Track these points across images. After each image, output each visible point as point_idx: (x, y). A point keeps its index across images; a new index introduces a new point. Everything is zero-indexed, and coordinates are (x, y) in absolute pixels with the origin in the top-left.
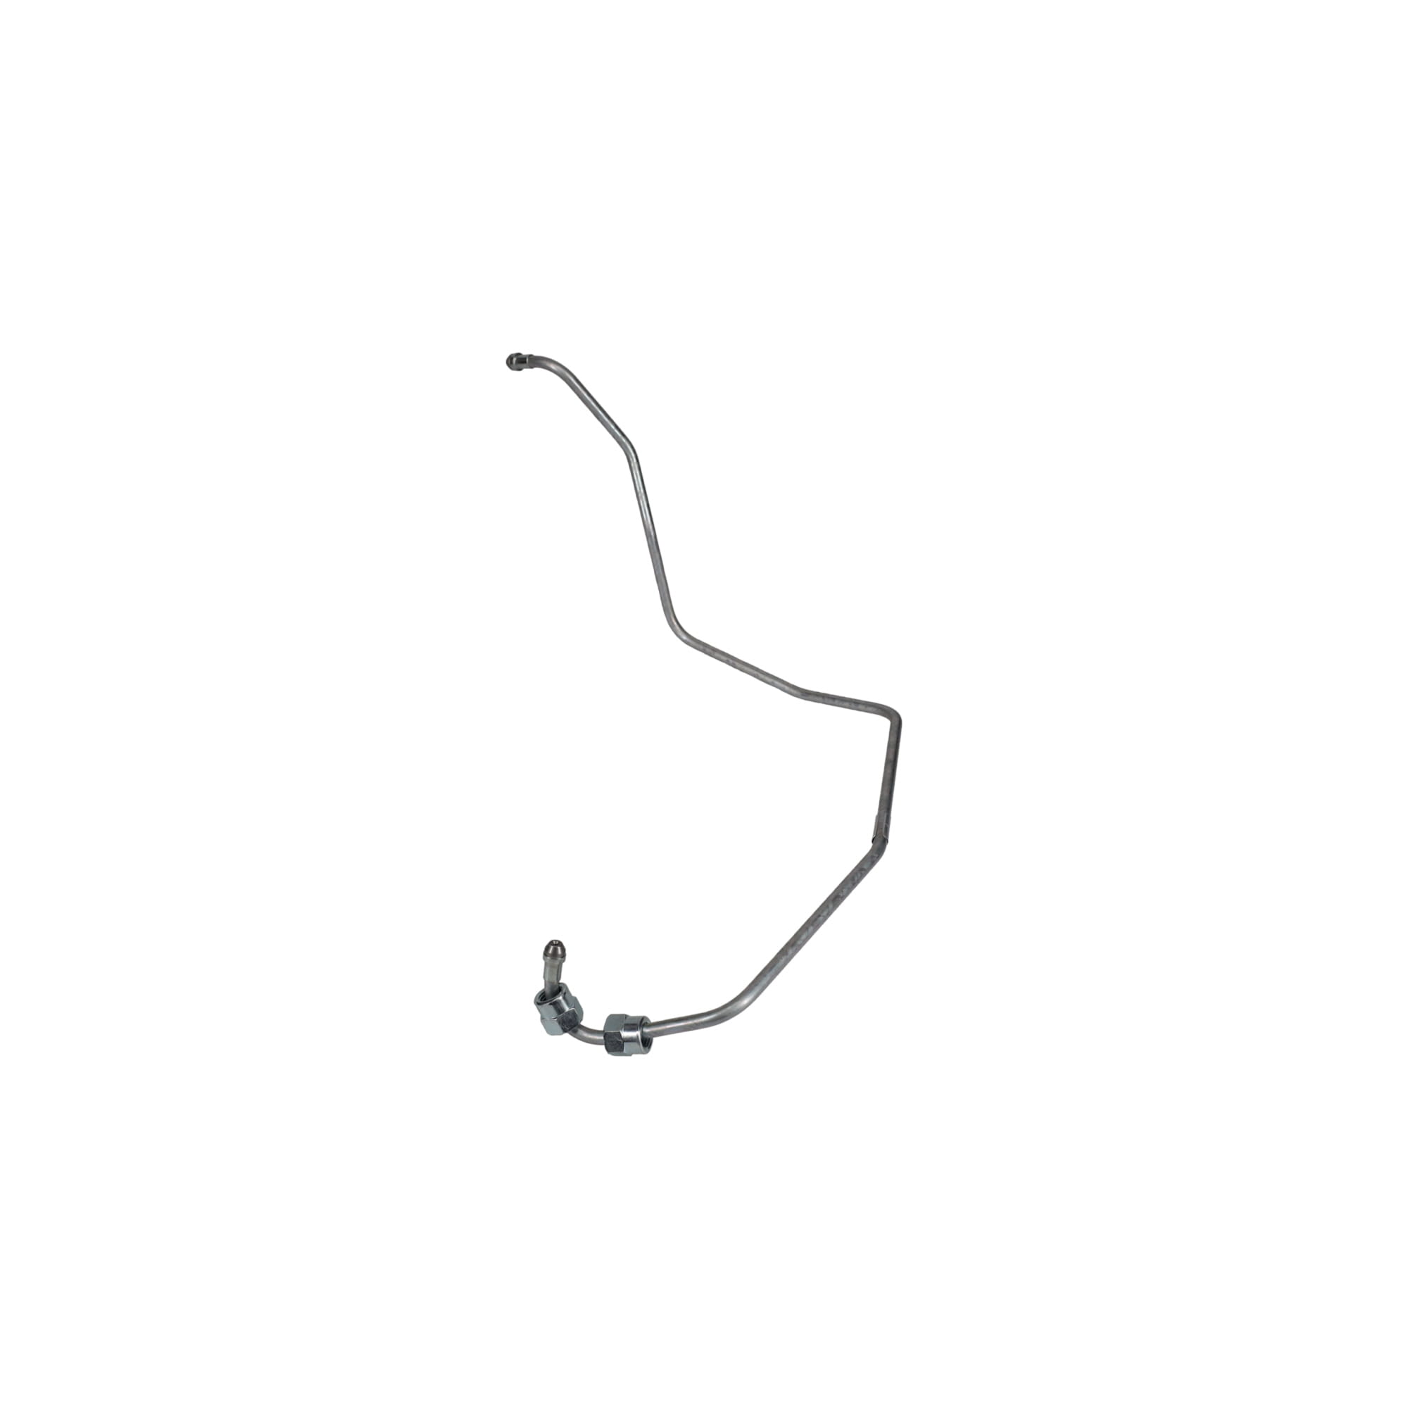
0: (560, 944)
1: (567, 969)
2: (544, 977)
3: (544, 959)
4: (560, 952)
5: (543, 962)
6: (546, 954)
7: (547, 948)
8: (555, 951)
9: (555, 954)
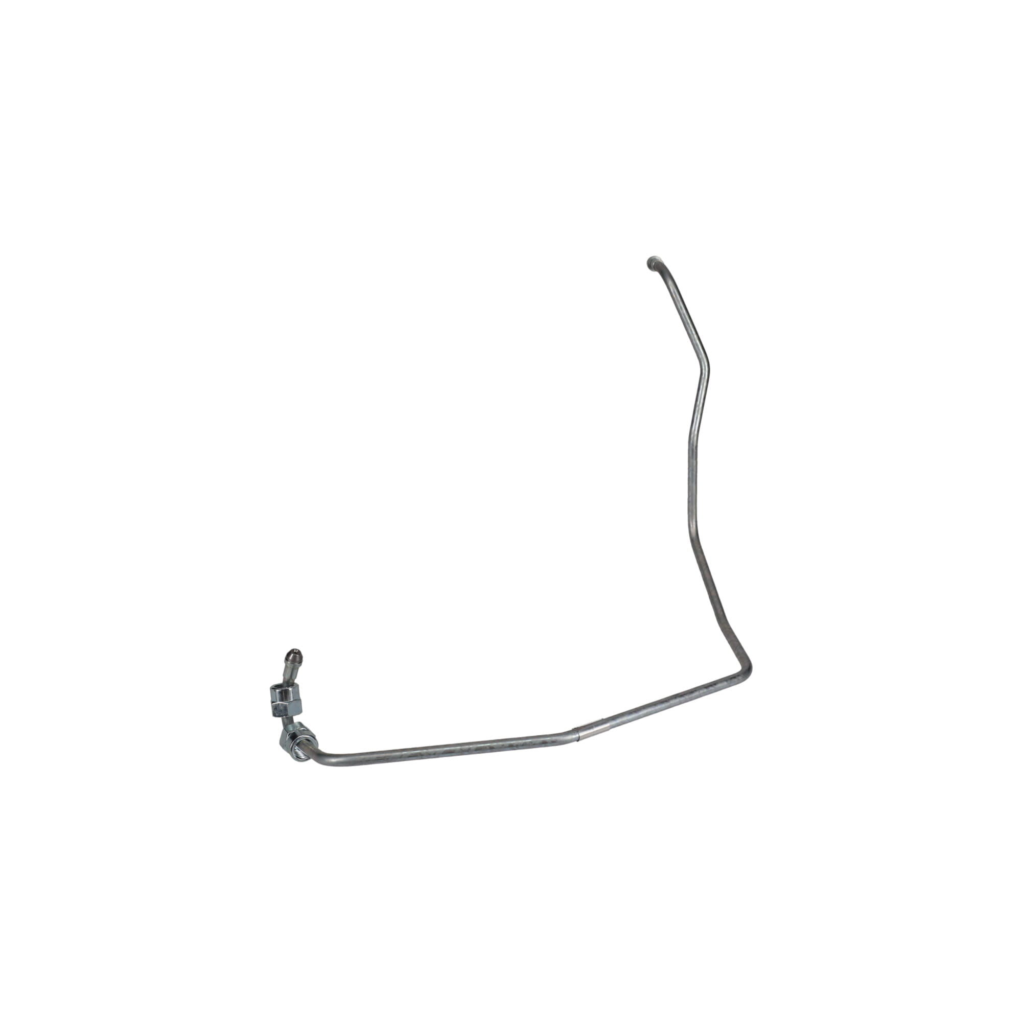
0: (299, 653)
1: (302, 671)
2: (284, 675)
3: (285, 662)
4: (298, 659)
5: (284, 665)
6: (287, 659)
7: (289, 654)
8: (294, 658)
9: (294, 660)
